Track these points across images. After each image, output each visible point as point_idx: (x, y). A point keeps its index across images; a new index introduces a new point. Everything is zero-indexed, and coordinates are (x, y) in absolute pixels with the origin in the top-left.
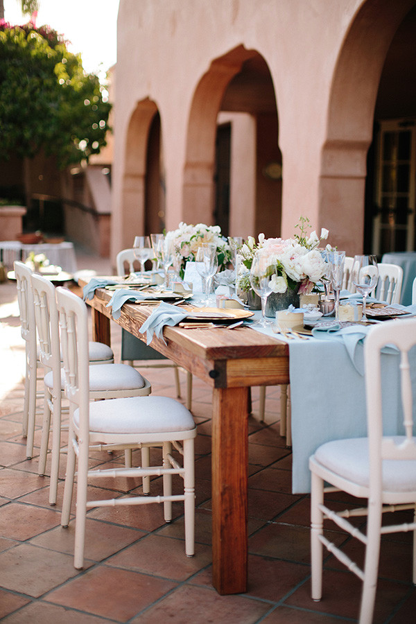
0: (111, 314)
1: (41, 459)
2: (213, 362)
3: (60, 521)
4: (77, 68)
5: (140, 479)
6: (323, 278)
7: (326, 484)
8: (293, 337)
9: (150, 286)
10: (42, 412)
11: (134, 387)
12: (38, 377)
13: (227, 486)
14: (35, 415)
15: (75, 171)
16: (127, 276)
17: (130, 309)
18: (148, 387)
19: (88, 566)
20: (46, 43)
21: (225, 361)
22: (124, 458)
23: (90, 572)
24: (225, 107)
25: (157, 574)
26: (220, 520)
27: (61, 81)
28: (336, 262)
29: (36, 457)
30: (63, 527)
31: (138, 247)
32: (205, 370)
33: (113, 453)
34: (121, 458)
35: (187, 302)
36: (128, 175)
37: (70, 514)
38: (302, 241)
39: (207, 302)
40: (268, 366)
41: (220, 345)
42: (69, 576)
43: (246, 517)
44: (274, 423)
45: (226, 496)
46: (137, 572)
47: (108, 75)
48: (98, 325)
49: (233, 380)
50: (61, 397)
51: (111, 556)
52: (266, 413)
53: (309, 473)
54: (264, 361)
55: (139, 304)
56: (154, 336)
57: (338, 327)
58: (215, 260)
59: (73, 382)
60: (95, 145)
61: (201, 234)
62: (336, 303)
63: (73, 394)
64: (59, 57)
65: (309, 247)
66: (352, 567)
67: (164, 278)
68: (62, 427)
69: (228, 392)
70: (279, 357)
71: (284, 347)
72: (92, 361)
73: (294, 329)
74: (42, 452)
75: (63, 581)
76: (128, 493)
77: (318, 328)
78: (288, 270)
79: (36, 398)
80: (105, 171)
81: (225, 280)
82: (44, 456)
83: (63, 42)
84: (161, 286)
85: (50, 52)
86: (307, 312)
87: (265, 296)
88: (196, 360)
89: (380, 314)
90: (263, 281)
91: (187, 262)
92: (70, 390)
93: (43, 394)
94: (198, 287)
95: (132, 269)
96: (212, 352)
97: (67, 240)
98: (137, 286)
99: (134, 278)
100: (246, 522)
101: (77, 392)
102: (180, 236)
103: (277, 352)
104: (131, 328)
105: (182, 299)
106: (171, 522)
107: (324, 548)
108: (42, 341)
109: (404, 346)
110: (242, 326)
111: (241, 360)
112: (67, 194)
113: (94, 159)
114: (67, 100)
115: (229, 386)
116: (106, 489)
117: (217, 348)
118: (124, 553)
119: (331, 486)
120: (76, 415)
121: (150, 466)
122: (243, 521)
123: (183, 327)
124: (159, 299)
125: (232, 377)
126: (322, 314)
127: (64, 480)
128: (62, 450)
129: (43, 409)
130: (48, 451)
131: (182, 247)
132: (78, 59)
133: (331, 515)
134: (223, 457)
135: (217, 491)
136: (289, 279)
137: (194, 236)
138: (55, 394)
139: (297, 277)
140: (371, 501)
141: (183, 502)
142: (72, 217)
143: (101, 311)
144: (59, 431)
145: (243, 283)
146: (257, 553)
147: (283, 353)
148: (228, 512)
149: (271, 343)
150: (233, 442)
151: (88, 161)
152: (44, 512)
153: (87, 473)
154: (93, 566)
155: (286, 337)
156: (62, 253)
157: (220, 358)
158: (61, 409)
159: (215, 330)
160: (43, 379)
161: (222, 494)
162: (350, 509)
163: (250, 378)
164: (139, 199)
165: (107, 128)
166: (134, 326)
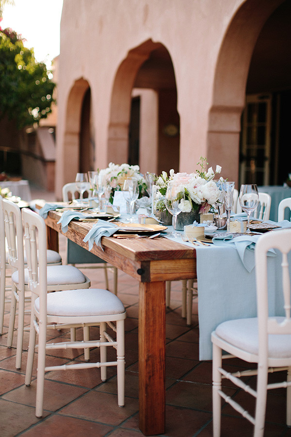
0: (60, 229)
1: (9, 335)
2: (140, 263)
3: (24, 381)
4: (30, 58)
5: (83, 350)
6: (217, 201)
7: (224, 352)
8: (199, 244)
9: (88, 209)
10: (10, 301)
11: (78, 282)
12: (6, 275)
13: (150, 354)
14: (4, 303)
15: (29, 130)
16: (70, 202)
17: (75, 225)
18: (88, 282)
19: (46, 415)
20: (8, 41)
21: (149, 262)
22: (70, 335)
23: (47, 420)
24: (137, 85)
25: (98, 420)
26: (145, 380)
27: (20, 67)
28: (227, 190)
29: (5, 334)
30: (27, 385)
31: (79, 181)
32: (133, 268)
33: (61, 331)
34: (67, 334)
35: (117, 220)
36: (68, 133)
37: (32, 376)
38: (202, 175)
39: (131, 220)
40: (180, 266)
41: (145, 250)
42: (32, 423)
43: (164, 378)
44: (177, 308)
45: (150, 362)
46: (83, 419)
47: (53, 63)
48: (50, 238)
49: (155, 276)
50: (25, 290)
51: (62, 407)
52: (171, 301)
53: (211, 344)
54: (178, 262)
55: (82, 221)
56: (94, 245)
57: (231, 237)
58: (137, 189)
59: (34, 278)
60: (44, 112)
61: (125, 171)
62: (228, 220)
63: (35, 287)
64: (18, 50)
65: (207, 179)
66: (245, 414)
67: (98, 204)
68: (25, 311)
69: (151, 285)
70: (189, 259)
71: (192, 251)
72: (49, 263)
73: (198, 238)
74: (10, 330)
75: (27, 427)
76: (73, 360)
77: (216, 238)
78: (192, 196)
79: (5, 291)
80: (51, 131)
81: (144, 204)
82: (11, 333)
83: (21, 40)
84: (97, 209)
85: (11, 47)
86: (207, 226)
87: (176, 214)
88: (127, 262)
89: (258, 228)
90: (174, 203)
91: (116, 192)
92: (32, 284)
93: (11, 287)
94: (123, 210)
95: (73, 197)
96: (140, 255)
97: (24, 179)
98: (79, 209)
99: (76, 204)
100: (164, 381)
101: (37, 286)
102: (110, 173)
103: (187, 255)
104: (75, 239)
105: (113, 218)
106: (106, 381)
107: (222, 400)
108: (10, 248)
109: (284, 250)
110: (159, 237)
111: (161, 261)
112: (24, 147)
113: (43, 122)
114: (24, 80)
115: (152, 281)
116: (58, 357)
117: (143, 252)
118: (73, 405)
119: (228, 354)
120: (37, 303)
121: (90, 340)
122: (162, 380)
123: (116, 238)
124: (96, 218)
125: (154, 274)
126: (217, 228)
127: (27, 351)
128: (26, 329)
129: (10, 299)
130: (14, 330)
131: (111, 181)
132: (31, 52)
133: (228, 375)
134: (147, 333)
135: (142, 358)
136: (193, 202)
137: (120, 173)
138: (20, 288)
139: (199, 201)
140: (259, 365)
141: (116, 367)
142: (27, 163)
143: (52, 227)
144: (23, 315)
145: (160, 205)
146: (171, 404)
147: (192, 256)
148: (151, 374)
149: (183, 249)
150: (154, 322)
151: (38, 123)
152: (12, 375)
153: (46, 346)
154: (50, 415)
155: (193, 244)
156: (21, 188)
157: (146, 260)
158: (25, 298)
159: (140, 239)
160: (10, 277)
161: (147, 361)
162: (241, 371)
163: (167, 275)
164: (75, 150)
165: (52, 100)
166: (78, 237)
